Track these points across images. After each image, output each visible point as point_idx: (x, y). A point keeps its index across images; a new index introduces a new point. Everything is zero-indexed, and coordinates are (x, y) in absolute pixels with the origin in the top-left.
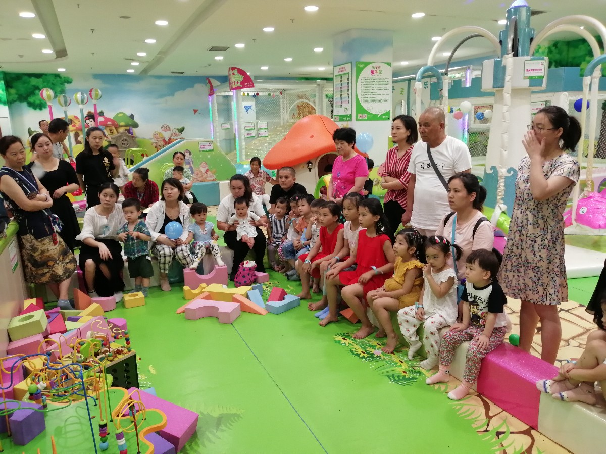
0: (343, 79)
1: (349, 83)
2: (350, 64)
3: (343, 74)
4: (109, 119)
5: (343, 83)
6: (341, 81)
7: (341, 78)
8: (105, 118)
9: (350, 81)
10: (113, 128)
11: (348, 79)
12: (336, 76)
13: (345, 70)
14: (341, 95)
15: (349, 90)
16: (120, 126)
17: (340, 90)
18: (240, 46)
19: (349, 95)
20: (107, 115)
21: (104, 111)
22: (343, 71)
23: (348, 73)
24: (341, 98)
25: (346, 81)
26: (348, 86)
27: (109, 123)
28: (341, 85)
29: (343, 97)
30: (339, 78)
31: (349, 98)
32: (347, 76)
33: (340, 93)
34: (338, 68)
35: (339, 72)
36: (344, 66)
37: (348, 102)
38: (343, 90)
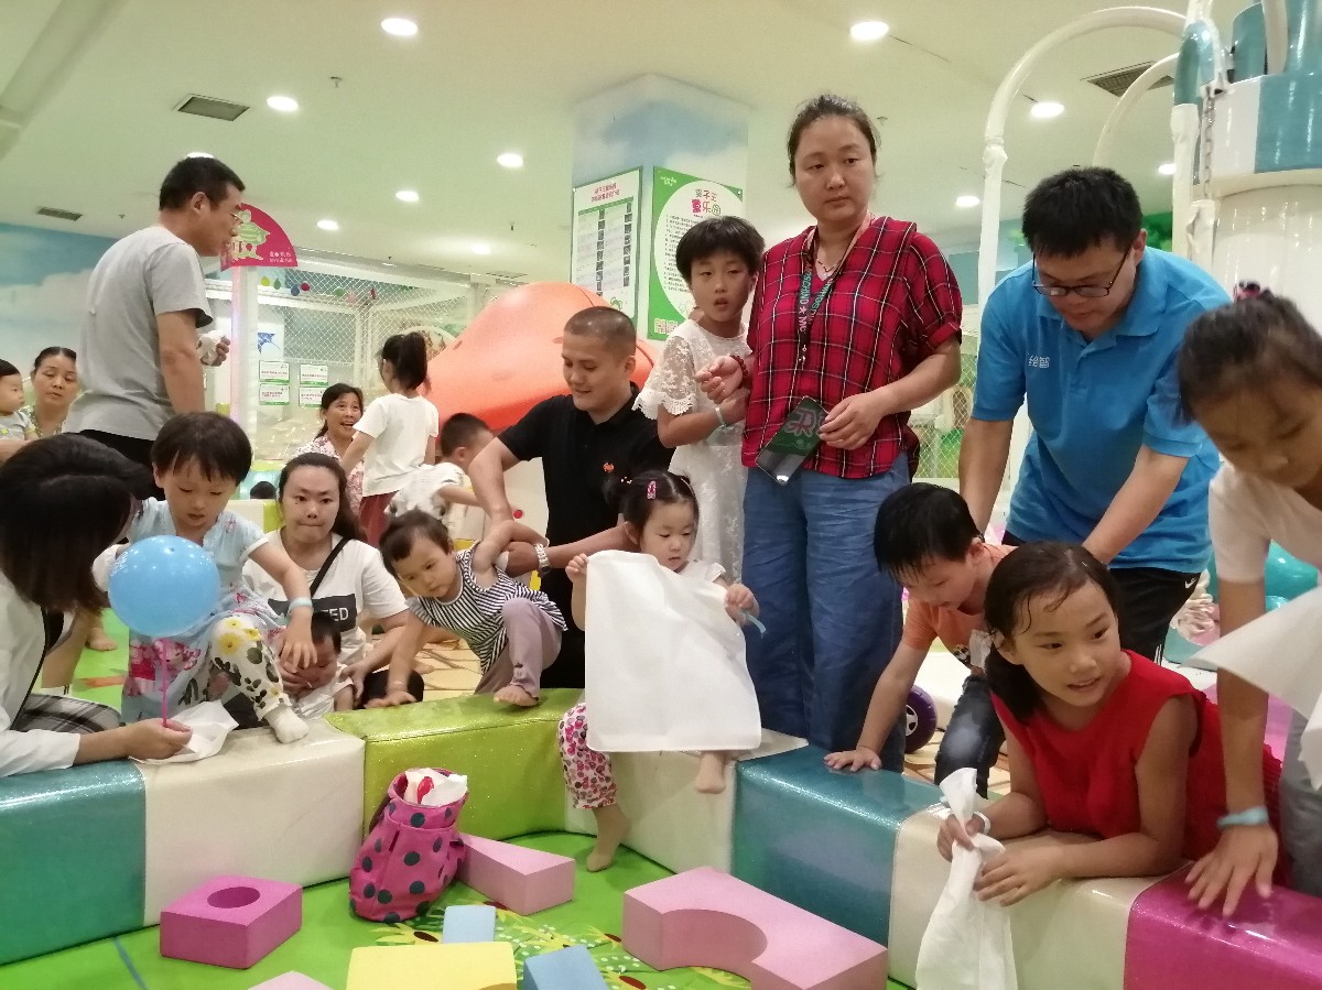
0: (606, 218)
1: (628, 228)
2: (637, 174)
3: (603, 207)
5: (606, 230)
6: (601, 225)
7: (602, 214)
9: (634, 223)
11: (628, 217)
12: (581, 213)
13: (617, 193)
14: (600, 265)
15: (627, 248)
17: (595, 249)
18: (283, 104)
19: (627, 262)
22: (610, 195)
23: (628, 201)
24: (600, 274)
25: (622, 222)
26: (627, 238)
28: (601, 235)
29: (605, 269)
30: (595, 218)
31: (627, 270)
32: (623, 209)
33: (594, 260)
34: (589, 190)
35: (594, 199)
36: (612, 181)
37: (626, 284)
38: (606, 250)
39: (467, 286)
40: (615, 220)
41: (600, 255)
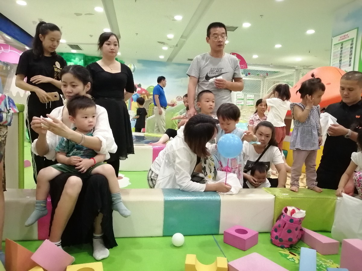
0: (344, 46)
1: (352, 48)
2: (356, 30)
3: (343, 42)
4: (144, 90)
6: (342, 48)
7: (342, 44)
8: (142, 89)
9: (354, 46)
10: (146, 96)
11: (352, 44)
12: (335, 45)
13: (348, 37)
14: (340, 61)
15: (351, 54)
16: (150, 95)
17: (339, 56)
18: (246, 25)
19: (350, 58)
20: (143, 87)
21: (141, 84)
22: (346, 38)
23: (352, 39)
24: (340, 63)
25: (349, 46)
26: (351, 51)
27: (144, 92)
28: (342, 51)
29: (342, 61)
30: (340, 46)
31: (350, 61)
32: (350, 42)
33: (339, 59)
34: (338, 38)
35: (339, 40)
36: (347, 33)
37: (350, 65)
38: (343, 56)
39: (294, 70)
40: (347, 46)
41: (341, 57)
